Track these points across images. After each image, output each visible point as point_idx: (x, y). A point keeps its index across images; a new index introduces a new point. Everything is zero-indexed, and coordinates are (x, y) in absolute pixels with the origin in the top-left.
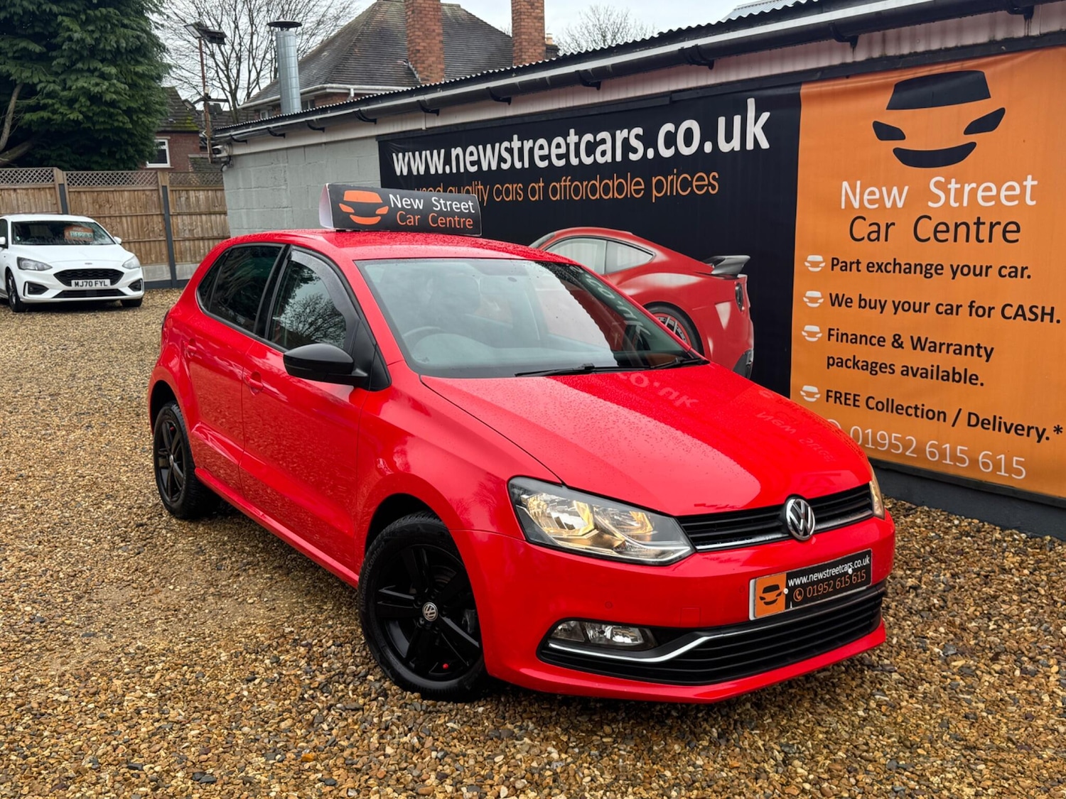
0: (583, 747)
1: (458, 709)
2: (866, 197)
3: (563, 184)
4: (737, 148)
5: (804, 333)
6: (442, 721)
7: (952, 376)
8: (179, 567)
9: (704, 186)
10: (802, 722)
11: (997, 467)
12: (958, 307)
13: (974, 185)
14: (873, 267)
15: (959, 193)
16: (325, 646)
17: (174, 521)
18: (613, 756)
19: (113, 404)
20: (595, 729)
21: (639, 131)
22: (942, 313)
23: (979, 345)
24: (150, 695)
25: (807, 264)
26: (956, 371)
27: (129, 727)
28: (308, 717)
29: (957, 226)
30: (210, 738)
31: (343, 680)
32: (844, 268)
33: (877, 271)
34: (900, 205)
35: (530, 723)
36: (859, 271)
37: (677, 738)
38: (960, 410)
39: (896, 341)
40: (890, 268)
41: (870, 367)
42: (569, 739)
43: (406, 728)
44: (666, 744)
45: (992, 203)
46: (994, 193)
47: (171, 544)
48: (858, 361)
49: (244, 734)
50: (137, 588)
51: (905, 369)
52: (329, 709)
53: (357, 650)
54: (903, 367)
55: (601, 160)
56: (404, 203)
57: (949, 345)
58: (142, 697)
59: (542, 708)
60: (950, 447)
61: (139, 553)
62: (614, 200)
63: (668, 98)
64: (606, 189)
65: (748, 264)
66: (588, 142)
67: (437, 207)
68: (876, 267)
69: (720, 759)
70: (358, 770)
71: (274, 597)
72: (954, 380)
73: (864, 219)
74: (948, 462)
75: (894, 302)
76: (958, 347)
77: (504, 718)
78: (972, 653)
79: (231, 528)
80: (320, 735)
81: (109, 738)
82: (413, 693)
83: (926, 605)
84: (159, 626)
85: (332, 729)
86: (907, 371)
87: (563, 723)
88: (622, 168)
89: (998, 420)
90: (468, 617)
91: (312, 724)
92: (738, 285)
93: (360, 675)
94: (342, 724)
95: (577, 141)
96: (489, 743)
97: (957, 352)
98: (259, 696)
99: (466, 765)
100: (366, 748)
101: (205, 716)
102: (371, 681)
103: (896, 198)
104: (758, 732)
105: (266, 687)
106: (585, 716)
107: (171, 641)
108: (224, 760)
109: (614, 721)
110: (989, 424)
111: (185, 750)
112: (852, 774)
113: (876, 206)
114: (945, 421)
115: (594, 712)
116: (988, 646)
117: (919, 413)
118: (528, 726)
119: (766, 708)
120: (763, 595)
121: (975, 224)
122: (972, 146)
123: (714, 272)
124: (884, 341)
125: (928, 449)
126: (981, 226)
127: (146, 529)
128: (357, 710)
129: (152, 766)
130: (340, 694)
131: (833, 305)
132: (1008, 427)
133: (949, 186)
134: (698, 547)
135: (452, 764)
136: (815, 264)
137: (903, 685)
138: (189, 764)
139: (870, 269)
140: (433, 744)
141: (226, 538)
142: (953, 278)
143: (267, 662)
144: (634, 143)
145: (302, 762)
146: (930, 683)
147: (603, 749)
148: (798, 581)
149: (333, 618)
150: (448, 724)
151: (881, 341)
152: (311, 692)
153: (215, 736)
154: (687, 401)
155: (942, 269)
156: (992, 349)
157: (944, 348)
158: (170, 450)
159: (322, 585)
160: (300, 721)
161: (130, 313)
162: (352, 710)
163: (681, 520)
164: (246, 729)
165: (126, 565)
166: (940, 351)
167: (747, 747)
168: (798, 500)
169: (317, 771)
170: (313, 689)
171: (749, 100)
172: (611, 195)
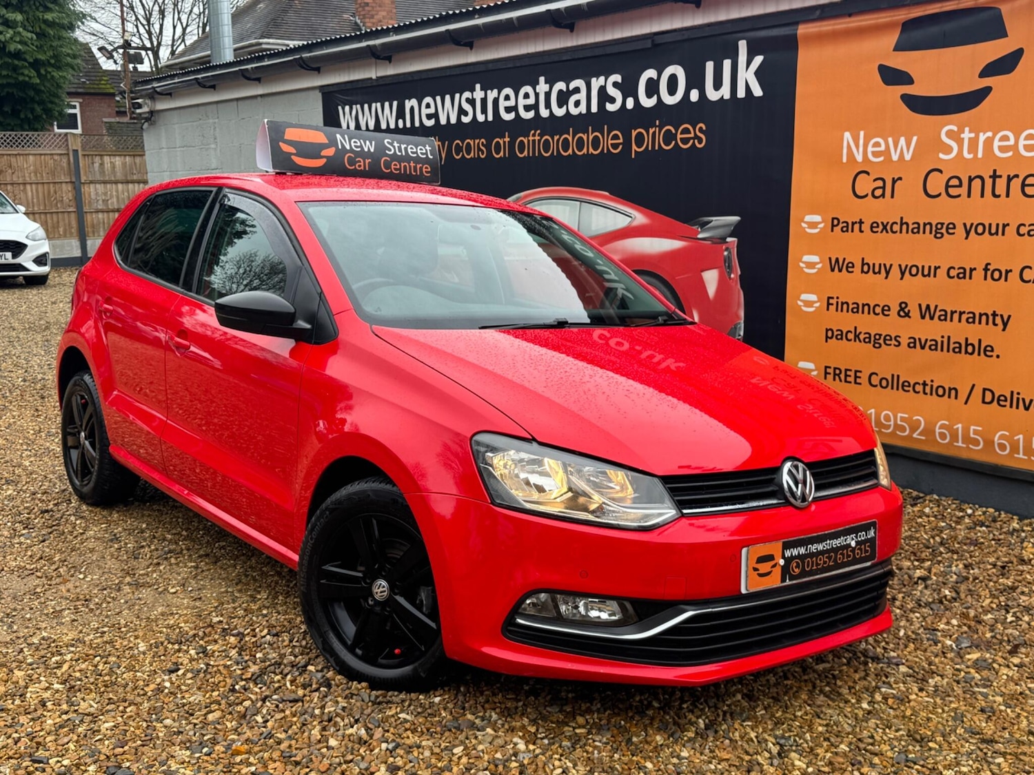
0: (553, 738)
1: (411, 700)
2: (870, 149)
3: (531, 138)
4: (727, 96)
5: (800, 303)
6: (393, 712)
7: (965, 348)
8: (90, 555)
9: (689, 139)
10: (799, 714)
11: (1015, 449)
12: (972, 270)
13: (989, 134)
14: (878, 227)
15: (973, 143)
16: (258, 636)
17: (84, 507)
18: (587, 748)
19: (14, 386)
20: (567, 720)
21: (617, 78)
22: (953, 277)
23: (994, 312)
24: (56, 686)
25: (804, 225)
26: (969, 342)
27: (33, 719)
28: (240, 708)
29: (971, 180)
30: (126, 731)
31: (280, 670)
32: (845, 229)
33: (882, 232)
34: (908, 157)
35: (493, 714)
36: (861, 231)
37: (659, 729)
38: (974, 385)
39: (902, 309)
40: (896, 228)
41: (872, 339)
42: (537, 730)
43: (352, 719)
44: (646, 735)
45: (1010, 154)
46: (1012, 142)
47: (81, 531)
48: (860, 333)
49: (166, 727)
50: (41, 578)
51: (912, 340)
52: (264, 700)
53: (296, 640)
54: (910, 338)
55: (574, 111)
56: (353, 144)
57: (961, 313)
58: (47, 689)
59: (507, 699)
60: (962, 427)
61: (44, 541)
62: (588, 155)
63: (650, 41)
64: (580, 145)
65: (738, 225)
66: (560, 91)
67: (390, 150)
68: (881, 227)
69: (707, 751)
70: (297, 763)
71: (200, 586)
72: (966, 352)
73: (868, 173)
74: (960, 444)
75: (900, 266)
76: (971, 315)
77: (464, 708)
78: (988, 646)
79: (149, 515)
80: (253, 727)
81: (10, 731)
82: (359, 683)
83: (936, 597)
84: (67, 616)
85: (267, 721)
86: (915, 343)
87: (530, 713)
88: (597, 120)
89: (1015, 396)
90: (423, 596)
91: (244, 716)
92: (727, 249)
93: (299, 665)
94: (279, 716)
95: (548, 90)
96: (447, 734)
97: (971, 320)
98: (183, 687)
99: (421, 757)
100: (306, 740)
101: (121, 708)
102: (311, 671)
103: (904, 149)
104: (750, 723)
105: (191, 678)
106: (555, 707)
107: (81, 632)
108: (143, 754)
109: (589, 711)
110: (1006, 400)
111: (98, 743)
112: (856, 767)
113: (881, 159)
114: (956, 398)
115: (566, 701)
116: (1006, 638)
117: (928, 389)
118: (491, 716)
119: (758, 699)
120: (758, 566)
121: (990, 177)
122: (987, 91)
123: (700, 236)
124: (889, 310)
125: (937, 431)
126: (997, 180)
127: (52, 516)
128: (296, 701)
129: (60, 759)
130: (276, 685)
131: (833, 270)
132: (1027, 404)
133: (962, 136)
134: (685, 511)
135: (405, 756)
136: (813, 225)
137: (911, 679)
138: (102, 757)
139: (875, 230)
140: (383, 736)
141: (144, 526)
142: (966, 238)
143: (192, 652)
144: (612, 91)
145: (232, 755)
146: (941, 676)
147: (576, 741)
148: (795, 552)
149: (268, 608)
150: (400, 716)
151: (885, 310)
152: (244, 683)
153: (132, 729)
154: (671, 363)
155: (954, 228)
156: (1009, 317)
157: (956, 316)
158: (81, 426)
159: (254, 574)
160: (230, 713)
161: (35, 291)
162: (290, 702)
163: (665, 480)
164: (168, 722)
165: (29, 553)
166: (951, 320)
167: (738, 738)
168: (795, 463)
169: (251, 764)
170: (245, 680)
171: (740, 42)
172: (585, 150)
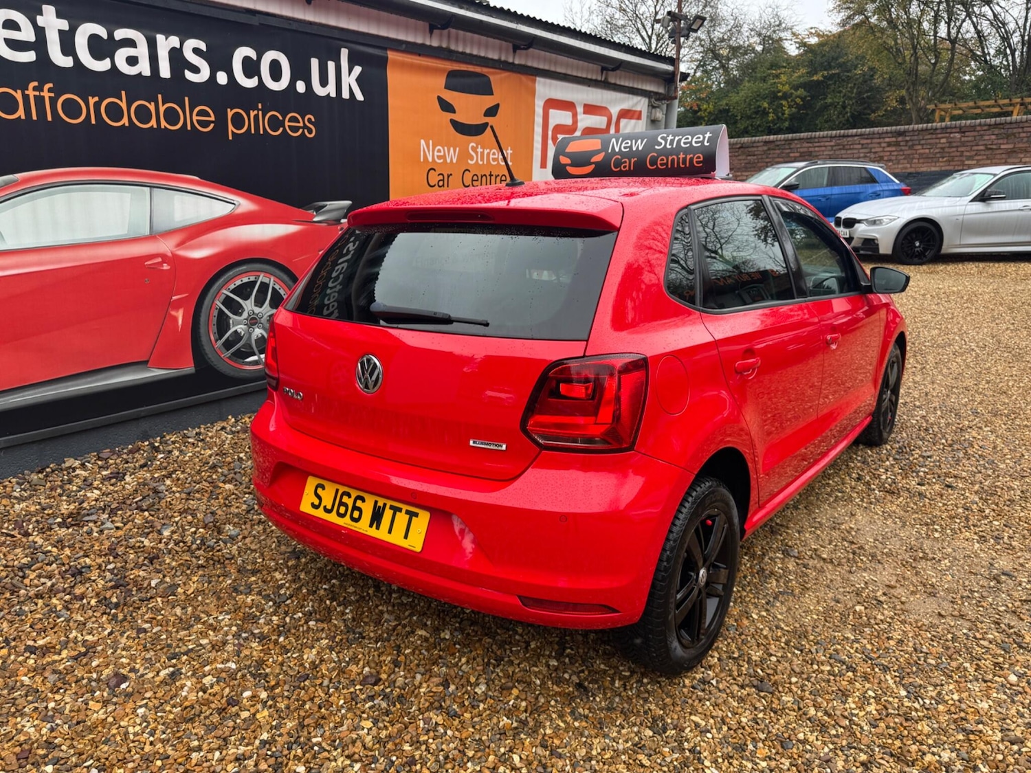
2: (436, 153)
3: (31, 93)
4: (333, 94)
13: (488, 150)
15: (482, 155)
21: (199, 44)
29: (482, 177)
34: (454, 161)
55: (127, 69)
62: (159, 131)
63: (255, 18)
73: (435, 170)
88: (177, 88)
92: (342, 227)
95: (65, 28)
103: (452, 156)
113: (442, 160)
121: (489, 175)
122: (487, 125)
123: (316, 220)
126: (492, 177)
133: (477, 150)
144: (192, 58)
171: (343, 50)
172: (153, 123)
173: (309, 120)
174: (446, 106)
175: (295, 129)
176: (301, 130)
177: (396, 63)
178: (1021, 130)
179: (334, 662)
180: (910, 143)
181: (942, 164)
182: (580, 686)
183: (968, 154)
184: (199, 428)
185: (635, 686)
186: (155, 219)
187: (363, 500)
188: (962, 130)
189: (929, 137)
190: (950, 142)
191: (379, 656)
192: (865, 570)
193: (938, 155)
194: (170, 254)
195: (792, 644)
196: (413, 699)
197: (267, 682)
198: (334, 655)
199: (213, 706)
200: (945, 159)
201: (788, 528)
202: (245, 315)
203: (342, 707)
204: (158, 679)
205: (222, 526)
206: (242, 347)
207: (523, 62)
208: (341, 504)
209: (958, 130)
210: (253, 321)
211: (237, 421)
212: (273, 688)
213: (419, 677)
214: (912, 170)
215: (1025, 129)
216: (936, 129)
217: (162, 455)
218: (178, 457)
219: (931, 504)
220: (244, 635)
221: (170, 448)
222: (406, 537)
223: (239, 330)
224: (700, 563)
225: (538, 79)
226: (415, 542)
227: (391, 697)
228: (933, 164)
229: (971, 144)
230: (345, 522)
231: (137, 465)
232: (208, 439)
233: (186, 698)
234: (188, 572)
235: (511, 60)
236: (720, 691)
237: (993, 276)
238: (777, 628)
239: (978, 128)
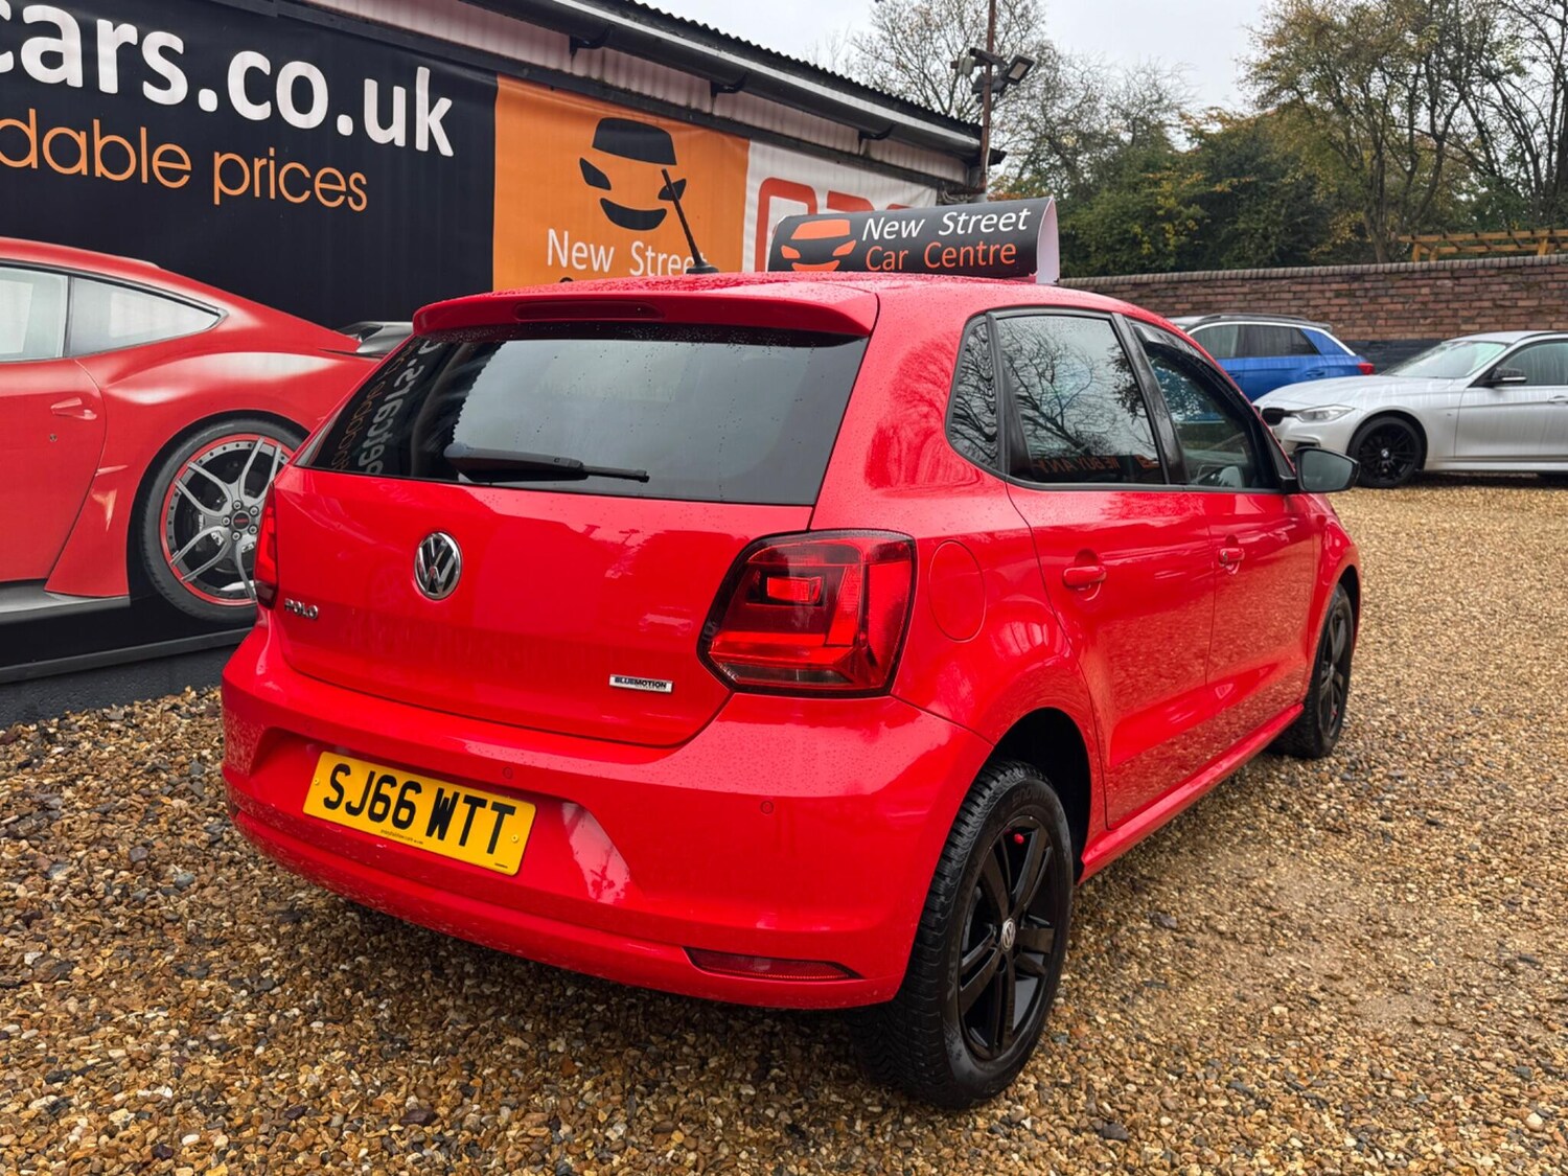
2: (574, 254)
4: (400, 142)
9: (341, 193)
15: (654, 263)
21: (171, 41)
34: (606, 268)
55: (41, 73)
63: (273, 6)
113: (584, 267)
122: (660, 215)
123: (361, 351)
133: (647, 253)
144: (158, 63)
171: (420, 69)
172: (82, 166)
173: (357, 182)
174: (595, 177)
175: (331, 195)
176: (342, 198)
177: (511, 99)
178: (1548, 278)
179: (354, 1087)
180: (1372, 293)
181: (1423, 329)
182: (793, 1129)
183: (1465, 313)
184: (132, 705)
185: (889, 1129)
186: (73, 332)
187: (417, 788)
188: (1454, 275)
189: (1402, 283)
190: (1437, 294)
191: (436, 1079)
192: (1290, 951)
193: (1418, 314)
194: (97, 394)
195: (1164, 1064)
196: (493, 1149)
197: (229, 1119)
198: (354, 1077)
199: (126, 1158)
200: (1428, 321)
201: (1160, 883)
202: (227, 509)
203: (364, 1160)
204: (25, 1115)
205: (163, 867)
206: (217, 565)
207: (727, 114)
208: (378, 797)
209: (1448, 274)
210: (239, 521)
211: (200, 697)
212: (239, 1129)
213: (505, 1112)
214: (1376, 337)
215: (1556, 277)
216: (1414, 272)
217: (60, 749)
218: (89, 752)
219: (1402, 850)
220: (191, 1043)
221: (76, 737)
222: (491, 850)
223: (215, 535)
224: (1004, 909)
225: (752, 144)
226: (508, 858)
227: (454, 1145)
228: (1410, 328)
229: (1470, 297)
230: (385, 829)
231: (12, 763)
232: (146, 724)
233: (76, 1146)
234: (95, 941)
235: (707, 109)
236: (1037, 1136)
237: (1509, 508)
238: (1139, 1038)
239: (1481, 273)
